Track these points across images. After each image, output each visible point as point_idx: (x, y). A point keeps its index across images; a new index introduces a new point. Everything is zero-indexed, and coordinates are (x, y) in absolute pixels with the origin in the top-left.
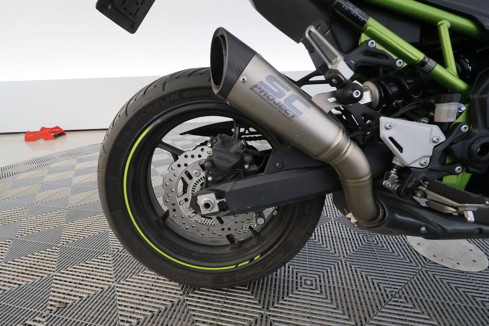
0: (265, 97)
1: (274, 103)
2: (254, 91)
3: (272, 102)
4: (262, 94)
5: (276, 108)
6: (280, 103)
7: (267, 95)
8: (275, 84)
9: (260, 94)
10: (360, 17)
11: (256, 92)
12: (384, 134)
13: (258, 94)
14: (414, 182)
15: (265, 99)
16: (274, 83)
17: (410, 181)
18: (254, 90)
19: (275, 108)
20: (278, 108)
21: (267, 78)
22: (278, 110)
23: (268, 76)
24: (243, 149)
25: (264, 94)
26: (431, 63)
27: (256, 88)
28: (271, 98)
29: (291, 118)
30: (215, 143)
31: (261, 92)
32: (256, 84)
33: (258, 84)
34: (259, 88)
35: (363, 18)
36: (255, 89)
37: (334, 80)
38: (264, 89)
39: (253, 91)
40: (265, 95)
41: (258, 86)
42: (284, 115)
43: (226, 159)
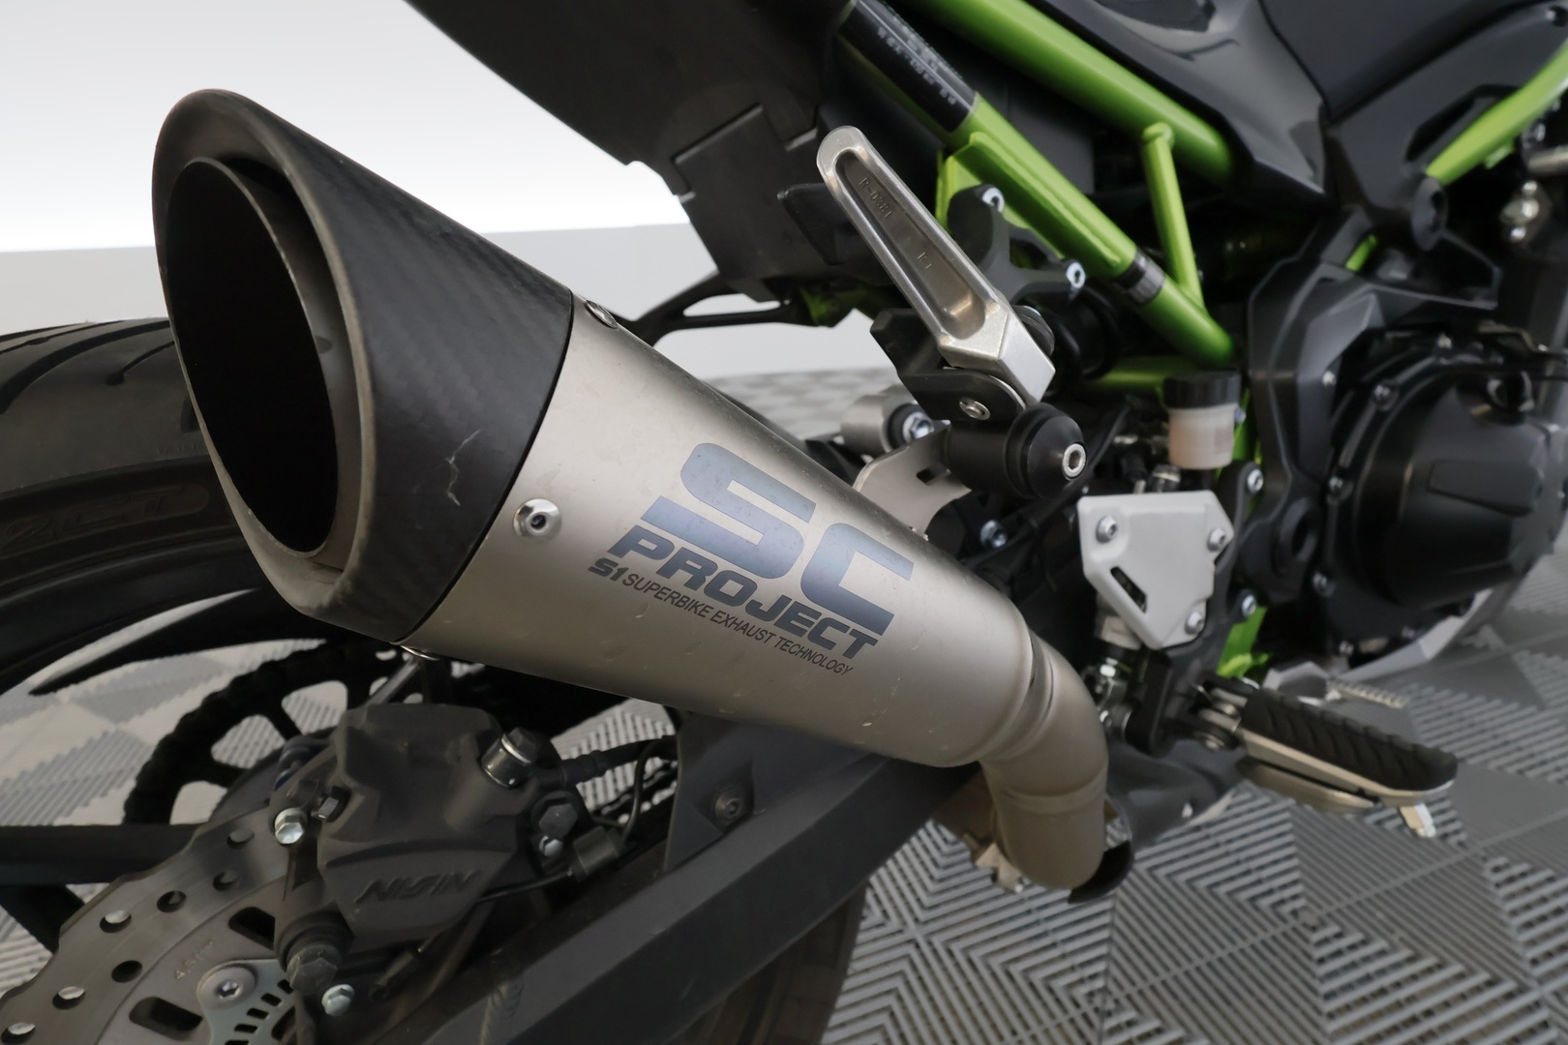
0: (699, 595)
1: (754, 608)
2: (625, 576)
3: (739, 612)
4: (682, 576)
5: (766, 636)
6: (783, 600)
7: (709, 579)
8: (739, 499)
9: (663, 581)
10: (947, 88)
11: (634, 581)
12: (1097, 560)
13: (650, 587)
14: (1180, 695)
15: (696, 606)
16: (735, 488)
17: (1171, 694)
18: (622, 571)
19: (761, 635)
20: (781, 632)
21: (689, 472)
22: (775, 640)
23: (688, 453)
24: (520, 785)
25: (690, 576)
26: (1153, 272)
27: (632, 554)
28: (732, 588)
29: (842, 659)
30: (333, 817)
31: (666, 571)
32: (630, 528)
33: (646, 526)
34: (652, 546)
35: (956, 97)
36: (633, 560)
37: (977, 407)
38: (683, 551)
39: (615, 578)
40: (692, 584)
41: (643, 543)
42: (809, 655)
43: (427, 882)
